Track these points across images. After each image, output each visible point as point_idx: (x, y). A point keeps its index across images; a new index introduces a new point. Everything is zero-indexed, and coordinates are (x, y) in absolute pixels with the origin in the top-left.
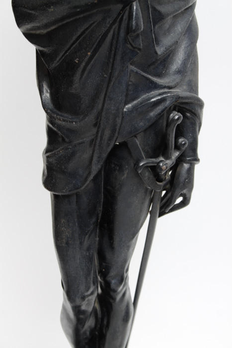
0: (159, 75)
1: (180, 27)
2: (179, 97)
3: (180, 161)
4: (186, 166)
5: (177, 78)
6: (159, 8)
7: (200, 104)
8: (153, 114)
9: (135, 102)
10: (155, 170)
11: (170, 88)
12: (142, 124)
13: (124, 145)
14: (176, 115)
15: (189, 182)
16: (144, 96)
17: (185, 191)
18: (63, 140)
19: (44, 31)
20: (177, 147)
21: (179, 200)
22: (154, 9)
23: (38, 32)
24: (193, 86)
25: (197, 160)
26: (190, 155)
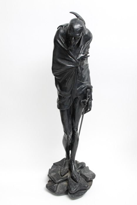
0: (83, 82)
1: (86, 71)
2: (88, 86)
3: (89, 100)
4: (90, 101)
5: (87, 82)
6: (83, 67)
7: (92, 87)
8: (83, 90)
9: (79, 88)
10: (84, 102)
11: (86, 84)
12: (81, 92)
13: (77, 98)
14: (88, 90)
15: (91, 105)
16: (81, 86)
17: (90, 107)
18: (63, 97)
19: (59, 74)
20: (88, 97)
21: (89, 109)
22: (82, 68)
23: (57, 74)
24: (90, 83)
25: (92, 100)
26: (91, 99)
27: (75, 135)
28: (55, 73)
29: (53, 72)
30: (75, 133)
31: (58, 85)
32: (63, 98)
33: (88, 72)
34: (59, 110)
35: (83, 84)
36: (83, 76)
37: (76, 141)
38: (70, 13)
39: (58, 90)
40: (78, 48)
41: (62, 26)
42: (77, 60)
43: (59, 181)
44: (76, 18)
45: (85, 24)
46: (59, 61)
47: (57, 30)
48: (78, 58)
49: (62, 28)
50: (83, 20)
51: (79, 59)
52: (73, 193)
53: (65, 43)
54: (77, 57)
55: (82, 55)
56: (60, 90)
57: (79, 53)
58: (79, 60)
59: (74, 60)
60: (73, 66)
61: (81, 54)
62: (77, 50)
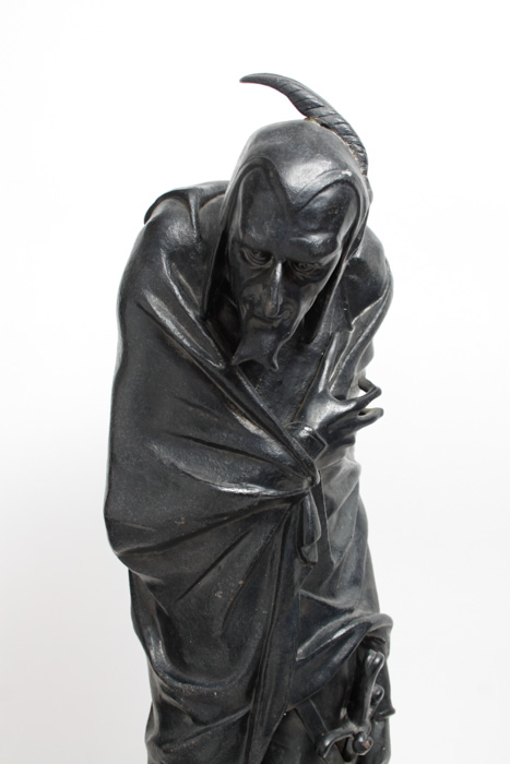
28: (133, 547)
29: (115, 541)
31: (153, 632)
32: (188, 720)
35: (335, 612)
38: (246, 80)
39: (154, 667)
40: (301, 359)
41: (179, 195)
42: (297, 446)
44: (299, 117)
45: (364, 161)
46: (163, 453)
47: (140, 226)
48: (304, 433)
49: (180, 206)
50: (347, 134)
51: (313, 434)
53: (203, 319)
54: (298, 427)
55: (334, 408)
56: (168, 666)
57: (311, 395)
58: (312, 443)
59: (276, 449)
60: (271, 492)
61: (324, 397)
62: (297, 371)
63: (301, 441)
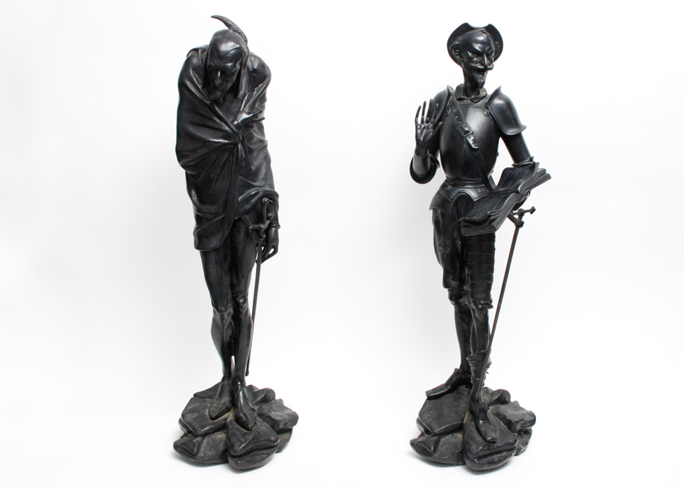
0: (254, 181)
1: (261, 156)
2: (266, 191)
3: (270, 226)
4: (274, 229)
5: (263, 183)
6: (251, 146)
7: (277, 195)
8: (253, 201)
9: (243, 195)
10: (258, 231)
11: (260, 187)
12: (248, 207)
13: (240, 219)
14: (266, 200)
15: (276, 239)
16: (248, 192)
17: (274, 244)
19: (193, 163)
20: (268, 218)
21: (272, 250)
22: (248, 147)
23: (190, 164)
24: (272, 186)
25: (279, 226)
26: (274, 223)
27: (241, 313)
28: (185, 161)
30: (241, 310)
31: (193, 192)
32: (205, 220)
33: (267, 159)
34: (198, 253)
35: (253, 186)
36: (253, 168)
37: (244, 331)
38: (213, 17)
39: (194, 203)
40: (236, 101)
41: (196, 50)
42: (232, 127)
43: (206, 429)
44: (227, 28)
45: (246, 41)
46: (192, 129)
47: (186, 58)
48: (236, 123)
49: (196, 53)
50: (241, 33)
51: (238, 124)
52: (239, 454)
53: (203, 88)
54: (234, 121)
55: (245, 116)
56: (198, 203)
57: (239, 112)
58: (238, 126)
59: (227, 128)
60: (226, 141)
61: (241, 113)
62: (234, 104)
63: (235, 125)
